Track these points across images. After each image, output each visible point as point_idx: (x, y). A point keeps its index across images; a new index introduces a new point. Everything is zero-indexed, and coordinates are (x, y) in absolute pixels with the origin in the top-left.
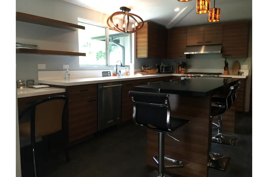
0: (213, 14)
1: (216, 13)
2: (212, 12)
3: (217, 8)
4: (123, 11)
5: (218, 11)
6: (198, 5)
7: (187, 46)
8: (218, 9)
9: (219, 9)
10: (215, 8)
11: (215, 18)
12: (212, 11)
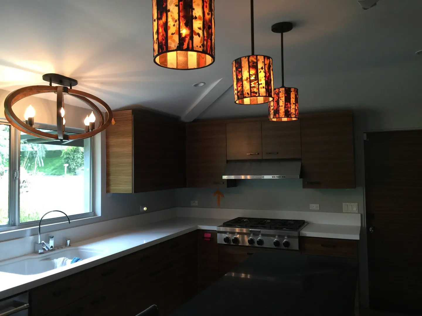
0: (282, 103)
1: (288, 100)
2: (279, 97)
3: (290, 89)
4: (54, 85)
5: (293, 95)
6: (237, 79)
7: (228, 161)
8: (292, 90)
9: (296, 91)
10: (285, 88)
11: (287, 114)
12: (278, 94)
